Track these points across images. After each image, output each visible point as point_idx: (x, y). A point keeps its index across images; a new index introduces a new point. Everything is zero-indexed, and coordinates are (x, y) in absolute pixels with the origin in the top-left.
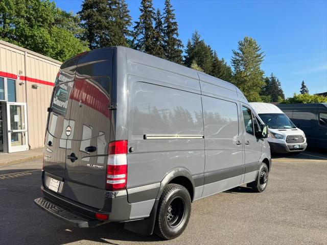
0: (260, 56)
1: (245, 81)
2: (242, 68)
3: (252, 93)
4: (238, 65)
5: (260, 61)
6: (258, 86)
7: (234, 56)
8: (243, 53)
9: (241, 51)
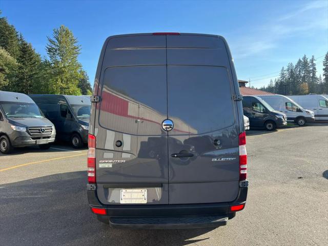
0: (77, 48)
1: (63, 72)
2: (58, 58)
3: (70, 85)
4: (54, 54)
5: (77, 53)
6: (77, 79)
7: (49, 44)
8: (60, 43)
9: (57, 39)
